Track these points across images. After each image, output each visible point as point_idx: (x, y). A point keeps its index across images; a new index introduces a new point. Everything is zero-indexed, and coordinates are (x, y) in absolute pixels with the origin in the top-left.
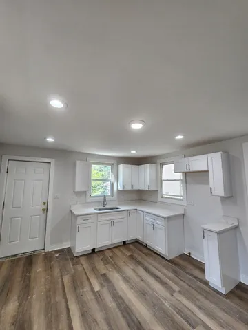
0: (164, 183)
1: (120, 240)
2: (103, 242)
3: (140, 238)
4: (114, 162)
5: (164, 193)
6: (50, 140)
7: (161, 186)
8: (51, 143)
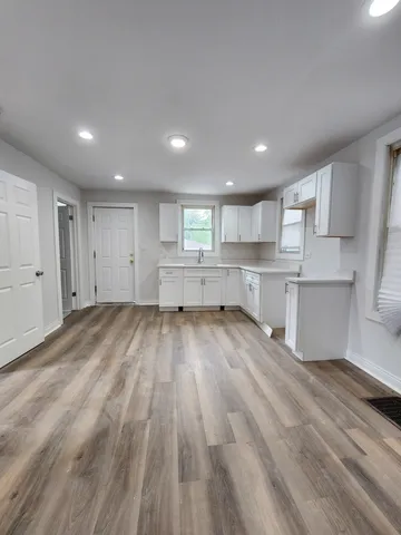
0: (284, 229)
1: (217, 303)
2: (190, 301)
3: (242, 305)
4: (216, 203)
5: (283, 245)
6: (119, 178)
7: (280, 235)
8: (119, 182)
